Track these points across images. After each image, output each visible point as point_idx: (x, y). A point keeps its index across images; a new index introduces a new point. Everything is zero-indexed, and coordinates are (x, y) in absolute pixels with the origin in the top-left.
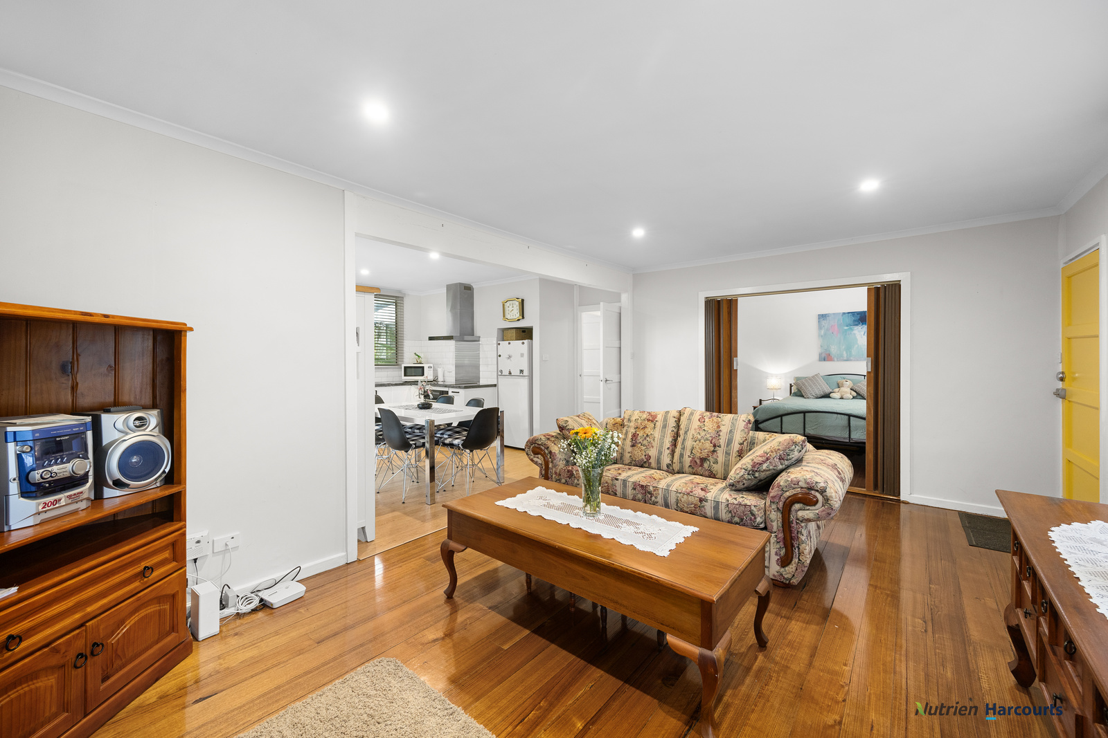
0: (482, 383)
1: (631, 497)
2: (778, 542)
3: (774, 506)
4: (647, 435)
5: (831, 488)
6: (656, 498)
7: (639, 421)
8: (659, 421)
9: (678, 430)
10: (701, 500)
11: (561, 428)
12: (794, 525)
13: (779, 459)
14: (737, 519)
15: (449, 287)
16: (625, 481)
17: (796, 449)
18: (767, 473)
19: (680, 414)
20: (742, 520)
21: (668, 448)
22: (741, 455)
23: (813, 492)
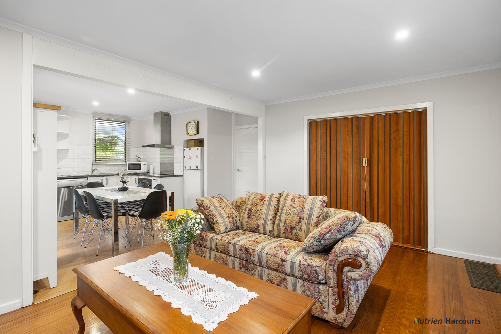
0: (175, 174)
1: (238, 256)
2: (334, 295)
3: (331, 268)
4: (258, 210)
5: (372, 255)
6: (254, 257)
7: (254, 200)
8: (267, 201)
9: (278, 207)
10: (283, 261)
11: (199, 205)
12: (345, 282)
13: (338, 231)
14: (306, 276)
15: (156, 115)
16: (235, 244)
17: (349, 224)
18: (330, 240)
19: (281, 195)
20: (309, 277)
21: (271, 220)
22: (317, 224)
23: (358, 258)
